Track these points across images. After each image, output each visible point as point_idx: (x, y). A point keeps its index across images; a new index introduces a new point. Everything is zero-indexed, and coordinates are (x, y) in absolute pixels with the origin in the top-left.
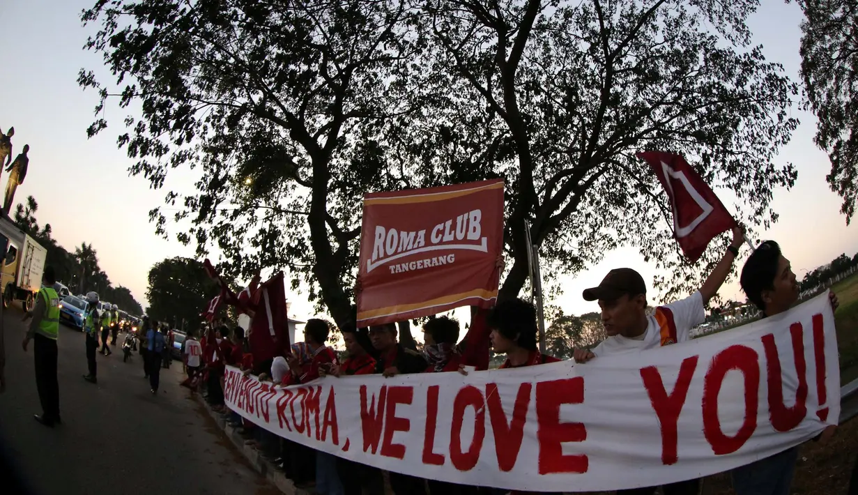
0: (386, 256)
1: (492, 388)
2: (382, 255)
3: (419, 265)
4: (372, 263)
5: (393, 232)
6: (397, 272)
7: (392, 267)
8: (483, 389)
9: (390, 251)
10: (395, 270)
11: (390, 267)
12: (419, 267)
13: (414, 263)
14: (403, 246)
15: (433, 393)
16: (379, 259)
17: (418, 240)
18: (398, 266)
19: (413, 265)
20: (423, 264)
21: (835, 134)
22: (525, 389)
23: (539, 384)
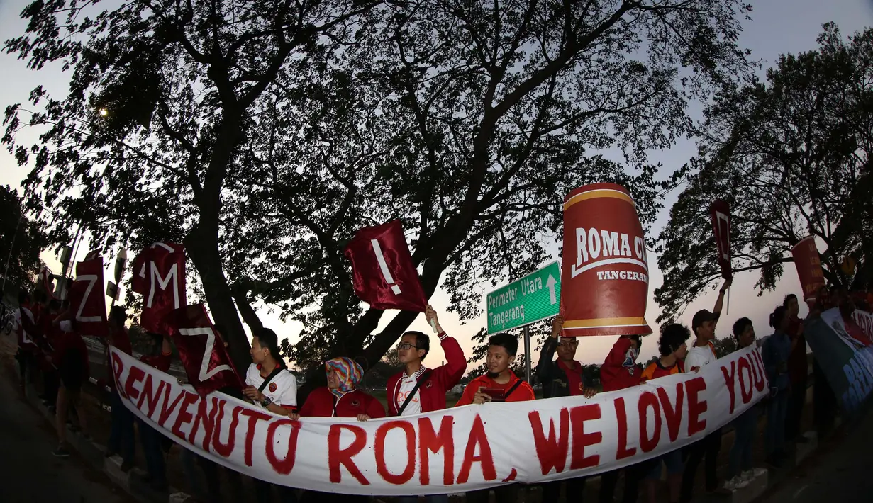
0: (591, 260)
1: (661, 390)
2: (586, 259)
3: (629, 275)
4: (577, 269)
5: (593, 231)
6: (605, 278)
7: (600, 273)
8: (656, 394)
9: (595, 255)
10: (603, 276)
11: (598, 273)
12: (628, 278)
13: (625, 272)
14: (607, 248)
15: (619, 404)
16: (584, 264)
17: (623, 247)
18: (607, 273)
19: (623, 274)
20: (632, 276)
21: (674, 262)
22: (679, 387)
23: (686, 382)
